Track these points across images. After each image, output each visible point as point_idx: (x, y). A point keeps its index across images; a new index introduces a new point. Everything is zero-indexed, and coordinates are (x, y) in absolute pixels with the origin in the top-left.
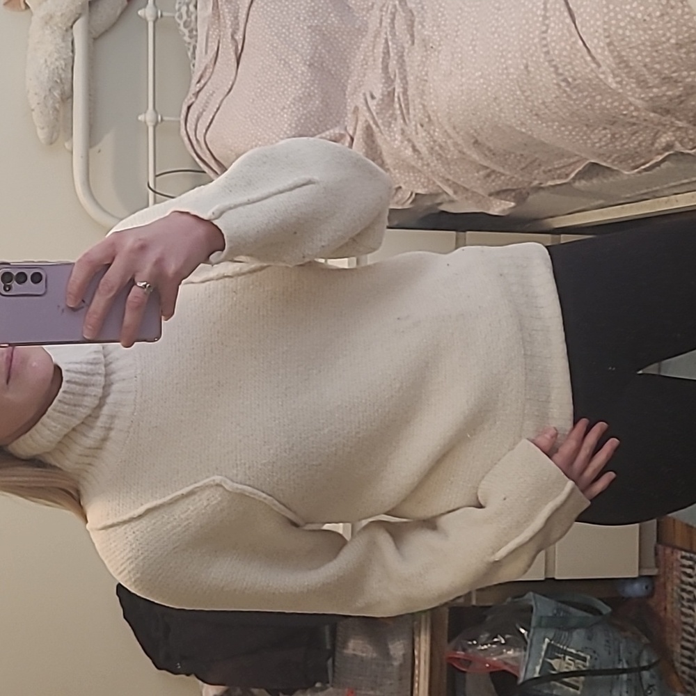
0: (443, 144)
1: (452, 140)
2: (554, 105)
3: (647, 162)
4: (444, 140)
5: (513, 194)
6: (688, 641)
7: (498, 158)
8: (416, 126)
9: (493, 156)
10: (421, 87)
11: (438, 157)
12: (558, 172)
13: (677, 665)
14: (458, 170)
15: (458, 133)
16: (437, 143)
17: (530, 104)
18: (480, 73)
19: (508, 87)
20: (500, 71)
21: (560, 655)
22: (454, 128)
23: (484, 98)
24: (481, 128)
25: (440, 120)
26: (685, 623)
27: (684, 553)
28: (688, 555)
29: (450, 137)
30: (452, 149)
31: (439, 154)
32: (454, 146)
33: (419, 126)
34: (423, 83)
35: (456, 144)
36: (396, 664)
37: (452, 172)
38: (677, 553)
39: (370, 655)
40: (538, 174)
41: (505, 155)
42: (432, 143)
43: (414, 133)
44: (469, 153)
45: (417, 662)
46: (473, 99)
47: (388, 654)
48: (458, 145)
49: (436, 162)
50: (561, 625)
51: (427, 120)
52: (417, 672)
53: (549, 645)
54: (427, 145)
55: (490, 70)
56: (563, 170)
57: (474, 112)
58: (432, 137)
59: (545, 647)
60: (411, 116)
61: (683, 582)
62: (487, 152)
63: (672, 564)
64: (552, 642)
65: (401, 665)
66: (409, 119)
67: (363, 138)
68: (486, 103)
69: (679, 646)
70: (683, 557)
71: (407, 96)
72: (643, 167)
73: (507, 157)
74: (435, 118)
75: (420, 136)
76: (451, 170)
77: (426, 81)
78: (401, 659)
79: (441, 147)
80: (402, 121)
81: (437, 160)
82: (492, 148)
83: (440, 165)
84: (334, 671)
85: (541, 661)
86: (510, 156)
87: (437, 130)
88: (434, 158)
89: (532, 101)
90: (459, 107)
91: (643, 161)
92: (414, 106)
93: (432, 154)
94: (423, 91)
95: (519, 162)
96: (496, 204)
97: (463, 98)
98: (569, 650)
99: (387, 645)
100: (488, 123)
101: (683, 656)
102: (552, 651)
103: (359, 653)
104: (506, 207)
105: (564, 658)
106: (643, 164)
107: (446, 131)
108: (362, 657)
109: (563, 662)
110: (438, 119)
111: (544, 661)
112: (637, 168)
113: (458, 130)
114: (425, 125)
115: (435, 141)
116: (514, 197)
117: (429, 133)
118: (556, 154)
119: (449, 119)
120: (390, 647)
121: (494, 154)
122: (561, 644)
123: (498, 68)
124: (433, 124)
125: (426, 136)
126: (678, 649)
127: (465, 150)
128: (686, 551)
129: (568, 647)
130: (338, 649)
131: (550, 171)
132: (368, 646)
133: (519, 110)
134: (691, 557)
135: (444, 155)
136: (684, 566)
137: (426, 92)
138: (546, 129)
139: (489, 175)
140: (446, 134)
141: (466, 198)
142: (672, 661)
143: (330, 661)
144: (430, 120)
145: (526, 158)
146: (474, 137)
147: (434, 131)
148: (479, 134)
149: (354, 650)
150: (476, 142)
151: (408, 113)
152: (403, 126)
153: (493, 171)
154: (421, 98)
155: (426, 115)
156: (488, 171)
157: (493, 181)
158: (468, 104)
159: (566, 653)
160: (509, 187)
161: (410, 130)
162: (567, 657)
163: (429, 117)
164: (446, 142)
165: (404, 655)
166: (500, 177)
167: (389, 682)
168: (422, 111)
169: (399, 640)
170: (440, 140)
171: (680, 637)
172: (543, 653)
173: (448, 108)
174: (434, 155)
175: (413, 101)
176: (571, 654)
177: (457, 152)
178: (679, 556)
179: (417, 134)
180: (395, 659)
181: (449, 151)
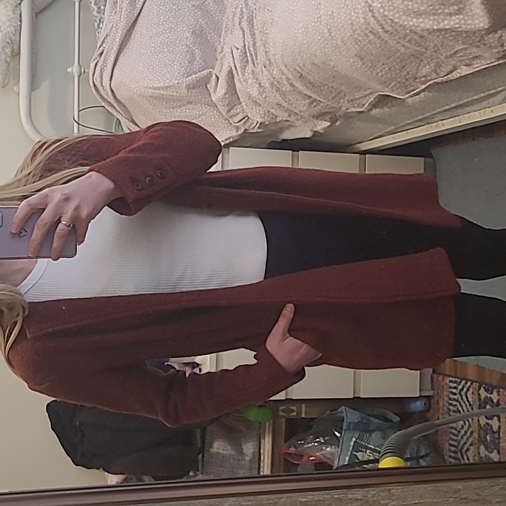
0: (279, 80)
1: (285, 76)
2: (349, 42)
3: (416, 90)
4: (280, 76)
5: (330, 116)
6: (454, 440)
7: (316, 89)
8: (262, 68)
9: (312, 88)
10: (264, 39)
11: (277, 89)
12: (358, 102)
13: (446, 457)
14: (291, 99)
15: (288, 70)
16: (276, 80)
17: (335, 42)
18: (302, 24)
19: (321, 31)
20: (316, 20)
21: (362, 450)
22: (286, 66)
23: (305, 42)
24: (304, 65)
25: (277, 61)
26: (452, 428)
27: (451, 379)
28: (454, 379)
29: (283, 74)
30: (285, 83)
31: (278, 88)
32: (287, 81)
33: (263, 68)
34: (265, 35)
35: (288, 79)
36: (247, 459)
37: (287, 100)
38: (446, 379)
39: (229, 452)
40: (344, 102)
41: (321, 87)
42: (272, 79)
43: (260, 73)
44: (297, 85)
45: (262, 458)
46: (298, 44)
47: (242, 452)
48: (289, 79)
49: (275, 93)
50: (364, 429)
51: (268, 62)
52: (262, 465)
53: (355, 442)
54: (269, 81)
55: (309, 20)
56: (361, 100)
57: (299, 53)
58: (271, 75)
59: (352, 444)
60: (259, 61)
61: (450, 399)
62: (308, 84)
63: (443, 387)
64: (358, 440)
65: (251, 460)
66: (257, 63)
67: (225, 79)
68: (306, 46)
69: (448, 444)
70: (450, 381)
71: (256, 47)
72: (413, 93)
73: (322, 88)
74: (274, 60)
75: (264, 75)
76: (286, 98)
77: (267, 34)
78: (251, 455)
79: (278, 82)
80: (252, 65)
81: (277, 92)
82: (312, 81)
83: (278, 95)
84: (203, 464)
85: (349, 453)
86: (324, 87)
87: (275, 69)
88: (274, 91)
89: (336, 40)
90: (289, 50)
91: (412, 88)
92: (260, 53)
93: (272, 88)
94: (266, 41)
95: (331, 92)
96: (318, 124)
97: (291, 43)
98: (369, 446)
99: (241, 446)
100: (308, 61)
101: (450, 451)
102: (357, 447)
103: (221, 451)
104: (325, 126)
105: (366, 451)
106: (413, 91)
107: (281, 69)
108: (224, 454)
109: (365, 454)
110: (275, 61)
111: (351, 453)
112: (409, 93)
113: (288, 67)
114: (267, 66)
115: (274, 78)
116: (330, 118)
117: (270, 72)
118: (356, 87)
119: (283, 59)
120: (244, 447)
121: (313, 86)
122: (364, 442)
123: (314, 18)
124: (272, 66)
125: (268, 74)
126: (447, 446)
127: (294, 83)
128: (452, 377)
129: (368, 444)
130: (206, 448)
131: (352, 101)
132: (228, 446)
133: (327, 48)
134: (455, 381)
135: (280, 88)
136: (451, 388)
137: (268, 42)
138: (345, 62)
139: (312, 103)
140: (281, 71)
141: (297, 119)
142: (443, 455)
143: (200, 456)
144: (270, 62)
145: (335, 89)
146: (299, 72)
147: (273, 70)
148: (302, 70)
149: (218, 449)
150: (301, 76)
151: (257, 59)
152: (253, 68)
153: (315, 100)
154: (265, 47)
155: (268, 59)
156: (311, 100)
157: (315, 107)
158: (295, 48)
159: (367, 448)
160: (327, 111)
161: (258, 70)
162: (368, 451)
163: (269, 60)
164: (281, 78)
165: (253, 453)
166: (319, 104)
167: (242, 472)
168: (265, 56)
169: (250, 442)
170: (277, 77)
171: (448, 438)
172: (351, 448)
173: (282, 51)
174: (274, 88)
175: (259, 50)
176: (370, 449)
177: (288, 85)
178: (448, 381)
179: (262, 73)
180: (247, 455)
181: (284, 85)
